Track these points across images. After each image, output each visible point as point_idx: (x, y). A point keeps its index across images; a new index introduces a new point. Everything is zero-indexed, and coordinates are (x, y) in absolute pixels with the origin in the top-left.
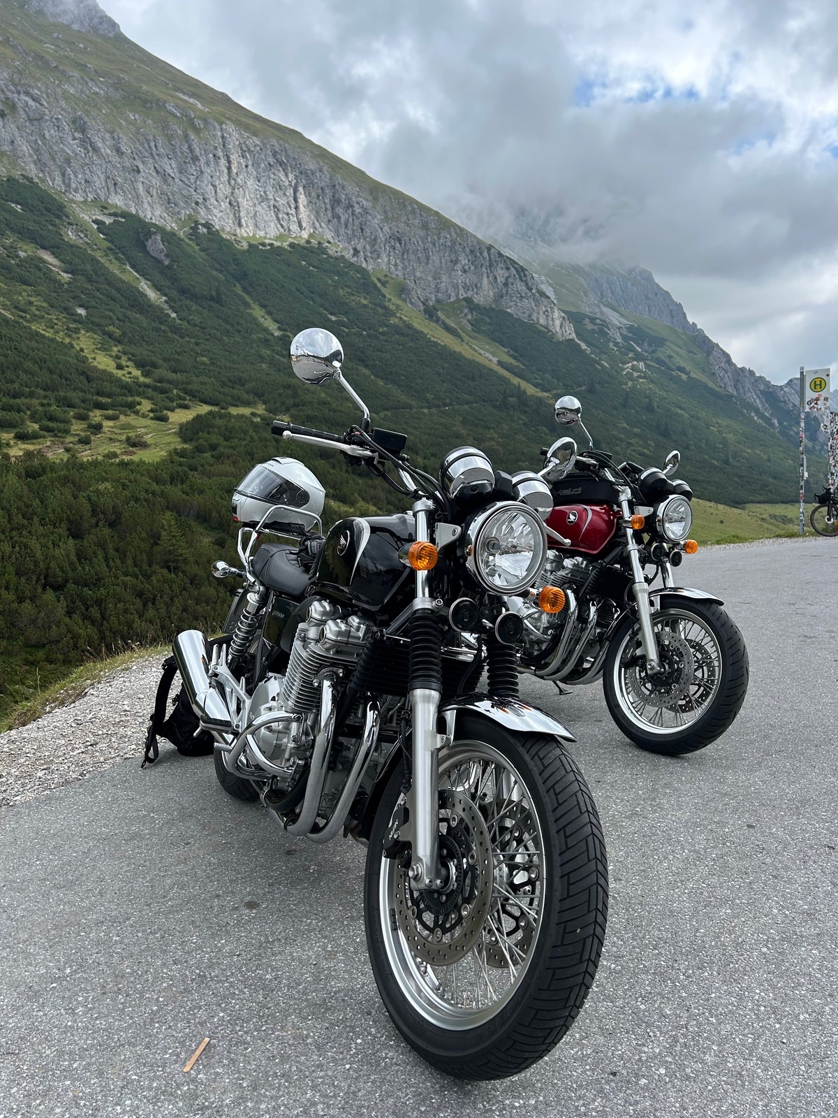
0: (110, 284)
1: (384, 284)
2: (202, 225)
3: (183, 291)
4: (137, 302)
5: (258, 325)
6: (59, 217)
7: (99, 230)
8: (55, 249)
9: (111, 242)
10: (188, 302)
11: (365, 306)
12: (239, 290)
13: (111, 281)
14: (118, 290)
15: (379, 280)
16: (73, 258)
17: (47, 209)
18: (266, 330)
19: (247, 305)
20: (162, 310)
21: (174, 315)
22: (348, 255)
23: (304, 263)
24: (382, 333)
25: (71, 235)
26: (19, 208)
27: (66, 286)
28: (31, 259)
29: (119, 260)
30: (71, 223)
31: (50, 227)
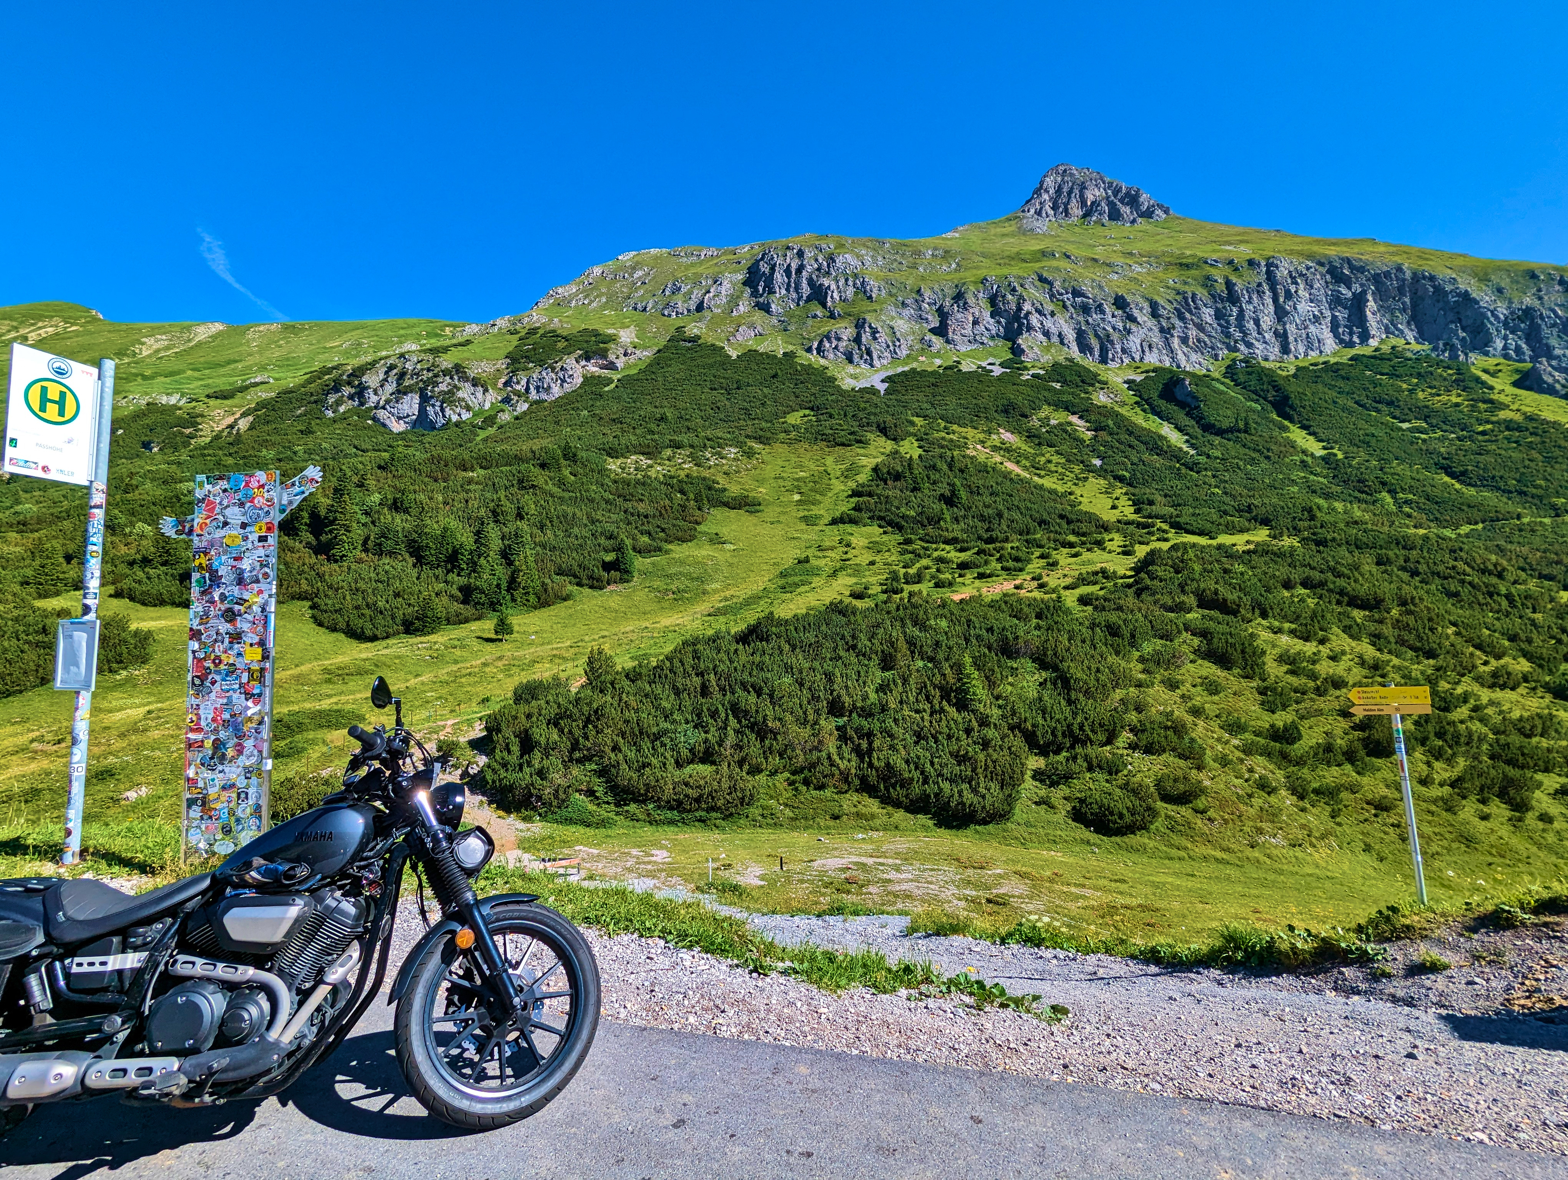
0: (1131, 433)
2: (1241, 361)
3: (1207, 428)
4: (1156, 445)
5: (1295, 447)
6: (1093, 385)
7: (1129, 389)
8: (1084, 413)
9: (1140, 397)
10: (1211, 437)
12: (1276, 416)
13: (1132, 430)
14: (1138, 437)
16: (1100, 417)
17: (1083, 381)
19: (1284, 430)
20: (1181, 449)
21: (1192, 452)
23: (1368, 373)
24: (1482, 433)
25: (1101, 398)
26: (1058, 386)
27: (1088, 442)
28: (1060, 424)
29: (1144, 411)
30: (1102, 389)
31: (1083, 395)
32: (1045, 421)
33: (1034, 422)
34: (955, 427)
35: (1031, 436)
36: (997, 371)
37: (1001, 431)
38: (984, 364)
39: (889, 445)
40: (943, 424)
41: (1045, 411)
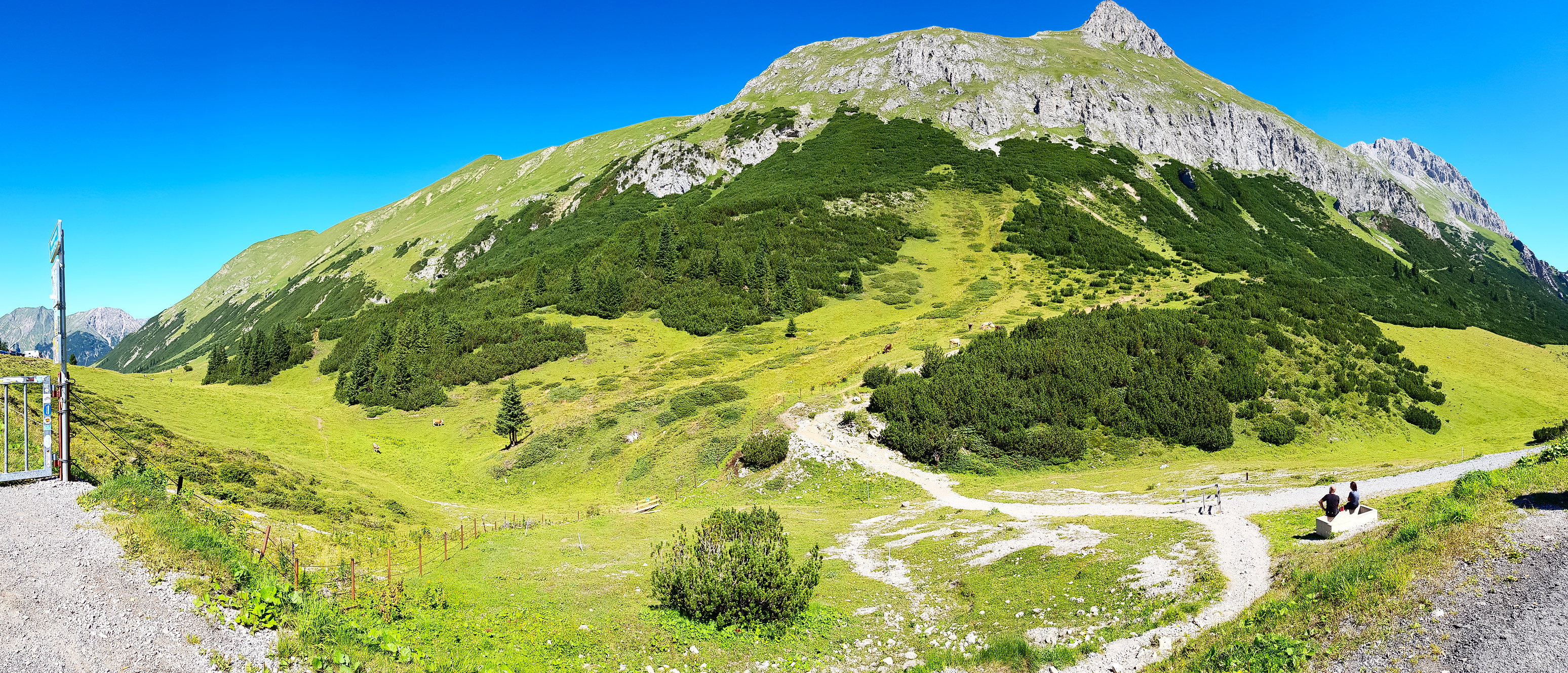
0: (1161, 202)
1: (1323, 200)
3: (1203, 204)
4: (1175, 211)
5: (1245, 223)
8: (1134, 182)
9: (1163, 177)
10: (1205, 211)
11: (1312, 213)
12: (1235, 202)
13: (1161, 200)
14: (1165, 205)
15: (1320, 197)
16: (1142, 187)
18: (1251, 227)
19: (1239, 211)
20: (1189, 216)
21: (1196, 219)
22: (1302, 182)
24: (1322, 230)
25: (1141, 174)
26: (1115, 161)
27: (1137, 204)
28: (1119, 190)
29: (1167, 187)
30: (1141, 168)
31: (1130, 171)
32: (1109, 185)
33: (1103, 186)
34: (1055, 184)
35: (1104, 195)
36: (1075, 146)
37: (1083, 189)
38: (1065, 139)
39: (1016, 194)
40: (1047, 182)
41: (1109, 178)
